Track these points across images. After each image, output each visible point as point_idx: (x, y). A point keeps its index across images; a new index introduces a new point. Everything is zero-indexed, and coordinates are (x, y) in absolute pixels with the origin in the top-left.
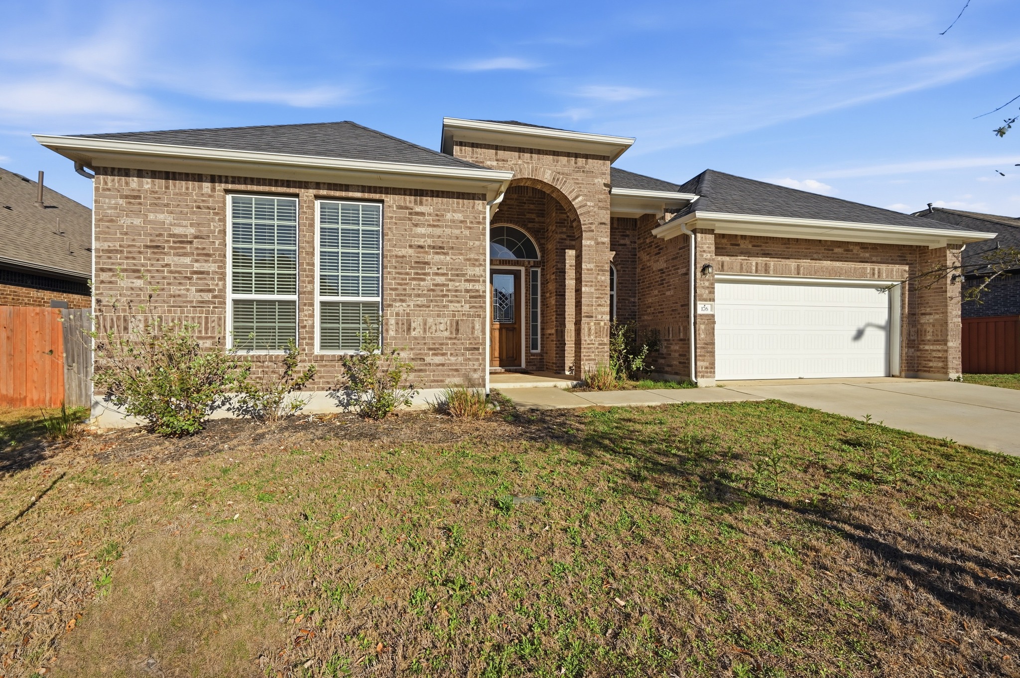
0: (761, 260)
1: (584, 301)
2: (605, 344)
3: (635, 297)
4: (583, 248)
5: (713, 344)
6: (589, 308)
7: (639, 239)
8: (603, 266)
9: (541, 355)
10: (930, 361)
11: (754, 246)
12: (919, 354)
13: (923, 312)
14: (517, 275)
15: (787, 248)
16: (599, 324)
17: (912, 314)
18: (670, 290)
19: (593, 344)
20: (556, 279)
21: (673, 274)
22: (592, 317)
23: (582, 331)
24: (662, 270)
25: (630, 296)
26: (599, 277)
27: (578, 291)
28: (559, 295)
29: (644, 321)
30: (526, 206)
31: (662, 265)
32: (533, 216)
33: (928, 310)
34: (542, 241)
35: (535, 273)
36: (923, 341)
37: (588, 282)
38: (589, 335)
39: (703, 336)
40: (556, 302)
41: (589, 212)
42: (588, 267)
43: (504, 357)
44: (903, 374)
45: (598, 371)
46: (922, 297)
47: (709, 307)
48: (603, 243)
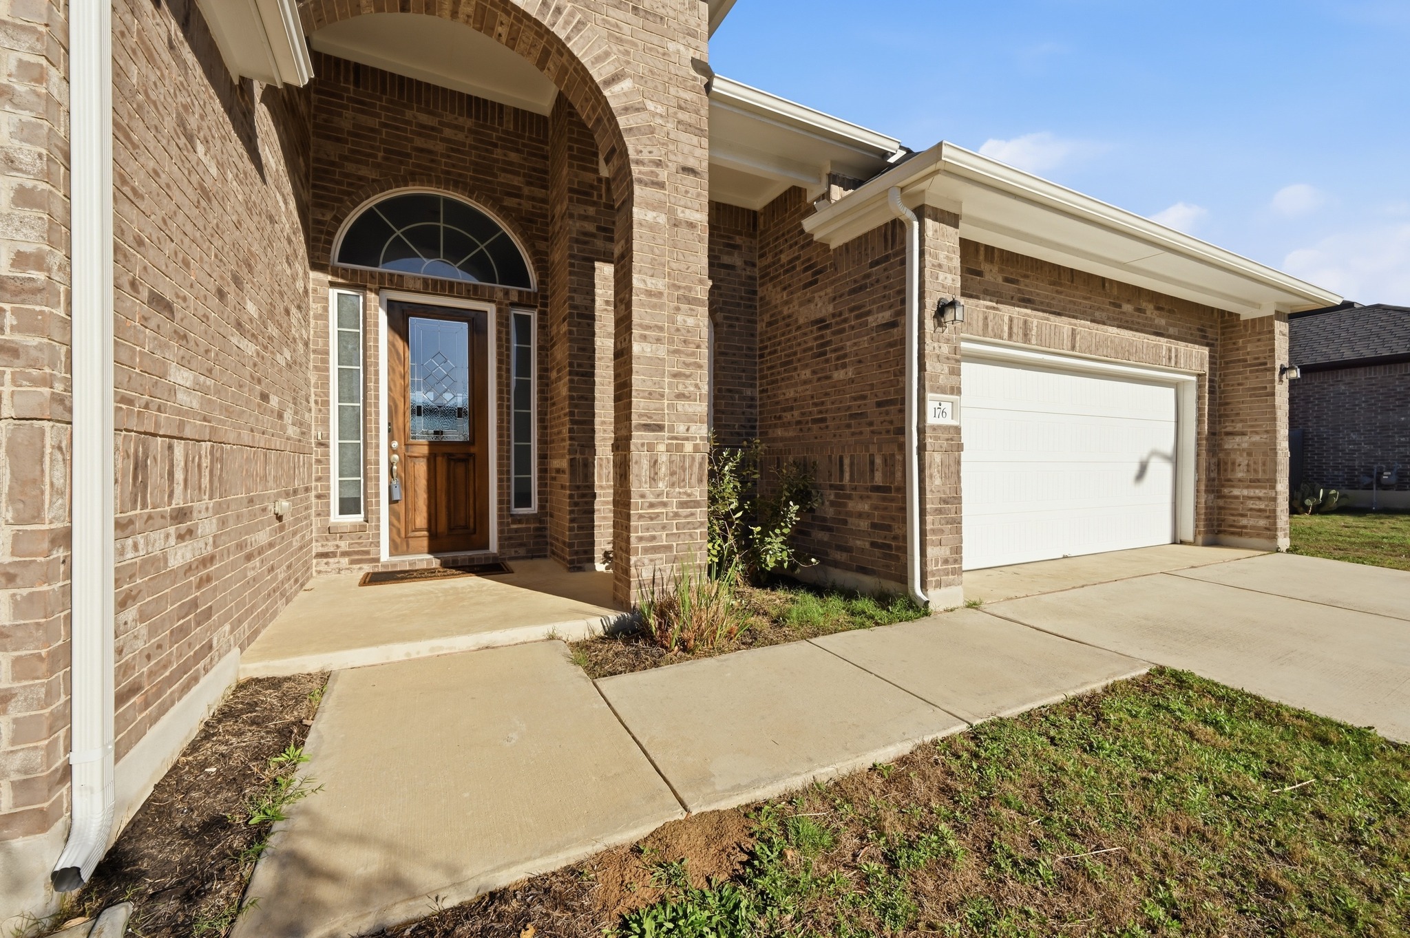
0: (1019, 313)
1: (637, 380)
2: (697, 504)
3: (753, 386)
4: (635, 229)
5: (958, 500)
6: (653, 404)
7: (761, 256)
8: (690, 289)
9: (540, 518)
10: (1243, 515)
11: (1007, 280)
12: (1221, 503)
13: (1229, 429)
14: (476, 323)
15: (1058, 292)
16: (679, 448)
17: (1212, 433)
18: (844, 366)
19: (664, 504)
20: (570, 332)
21: (853, 328)
22: (660, 428)
23: (634, 469)
24: (822, 320)
25: (744, 385)
26: (680, 318)
27: (623, 355)
28: (577, 374)
29: (774, 440)
30: (498, 154)
31: (821, 307)
32: (517, 181)
33: (1239, 427)
34: (541, 245)
35: (523, 323)
36: (1229, 480)
37: (648, 327)
38: (653, 479)
39: (938, 481)
40: (570, 389)
41: (652, 130)
42: (650, 286)
43: (442, 526)
44: (1200, 539)
45: (677, 581)
46: (1227, 404)
47: (947, 407)
48: (691, 225)
